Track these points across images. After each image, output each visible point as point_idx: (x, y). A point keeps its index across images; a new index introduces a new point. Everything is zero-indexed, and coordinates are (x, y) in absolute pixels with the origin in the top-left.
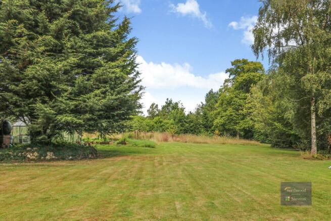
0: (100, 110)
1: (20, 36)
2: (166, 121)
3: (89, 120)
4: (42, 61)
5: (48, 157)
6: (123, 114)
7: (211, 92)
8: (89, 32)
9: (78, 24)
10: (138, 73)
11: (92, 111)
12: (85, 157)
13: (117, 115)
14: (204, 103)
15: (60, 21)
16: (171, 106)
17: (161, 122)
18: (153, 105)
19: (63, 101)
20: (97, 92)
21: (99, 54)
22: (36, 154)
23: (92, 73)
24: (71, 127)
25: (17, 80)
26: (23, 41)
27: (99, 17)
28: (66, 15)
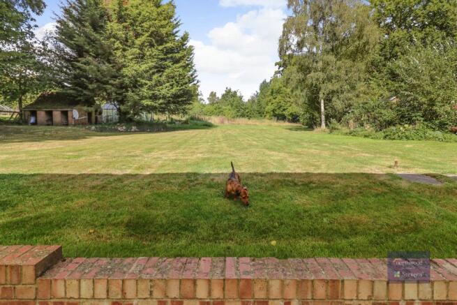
0: (169, 97)
1: (117, 49)
2: (224, 107)
3: (161, 104)
4: (132, 64)
5: (133, 130)
6: (185, 100)
7: (264, 82)
8: (161, 44)
9: (154, 41)
10: (195, 71)
11: (164, 97)
12: (159, 131)
13: (181, 101)
14: (259, 91)
15: (142, 39)
16: (230, 95)
17: (220, 108)
18: (212, 93)
19: (145, 91)
20: (167, 84)
21: (168, 58)
22: (124, 128)
23: (163, 71)
24: (150, 109)
25: (115, 77)
26: (119, 53)
27: (169, 35)
28: (147, 34)
